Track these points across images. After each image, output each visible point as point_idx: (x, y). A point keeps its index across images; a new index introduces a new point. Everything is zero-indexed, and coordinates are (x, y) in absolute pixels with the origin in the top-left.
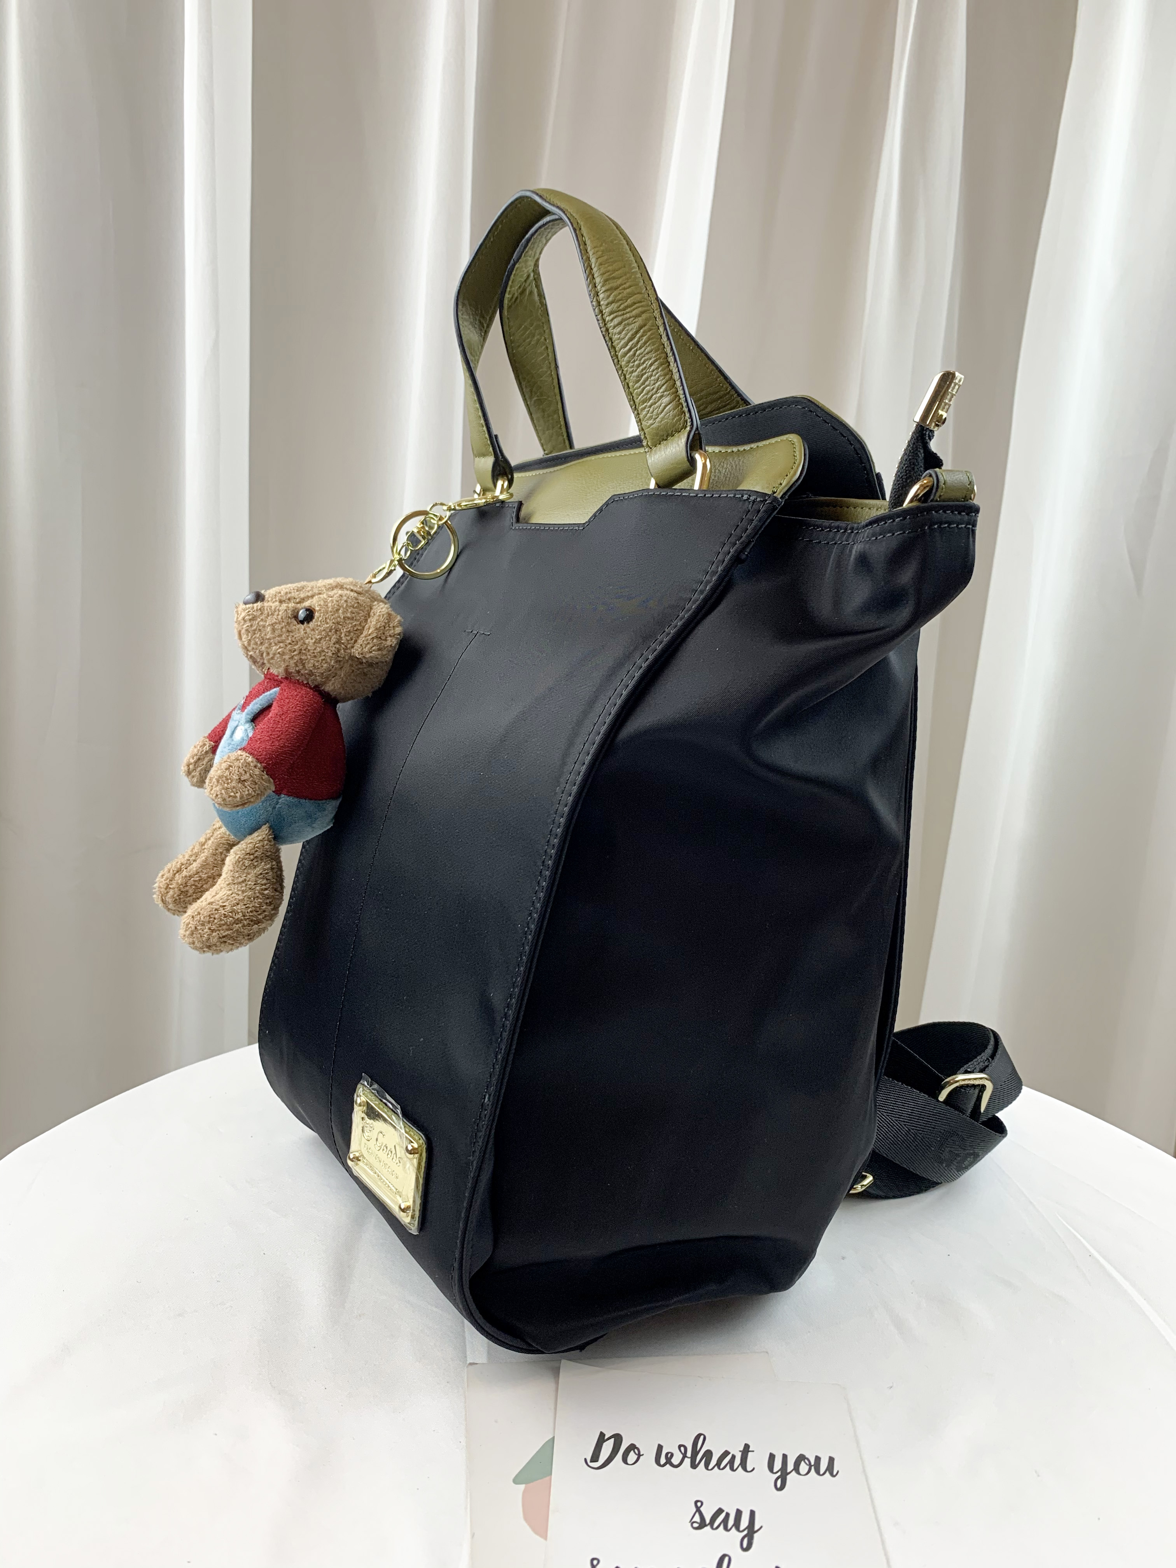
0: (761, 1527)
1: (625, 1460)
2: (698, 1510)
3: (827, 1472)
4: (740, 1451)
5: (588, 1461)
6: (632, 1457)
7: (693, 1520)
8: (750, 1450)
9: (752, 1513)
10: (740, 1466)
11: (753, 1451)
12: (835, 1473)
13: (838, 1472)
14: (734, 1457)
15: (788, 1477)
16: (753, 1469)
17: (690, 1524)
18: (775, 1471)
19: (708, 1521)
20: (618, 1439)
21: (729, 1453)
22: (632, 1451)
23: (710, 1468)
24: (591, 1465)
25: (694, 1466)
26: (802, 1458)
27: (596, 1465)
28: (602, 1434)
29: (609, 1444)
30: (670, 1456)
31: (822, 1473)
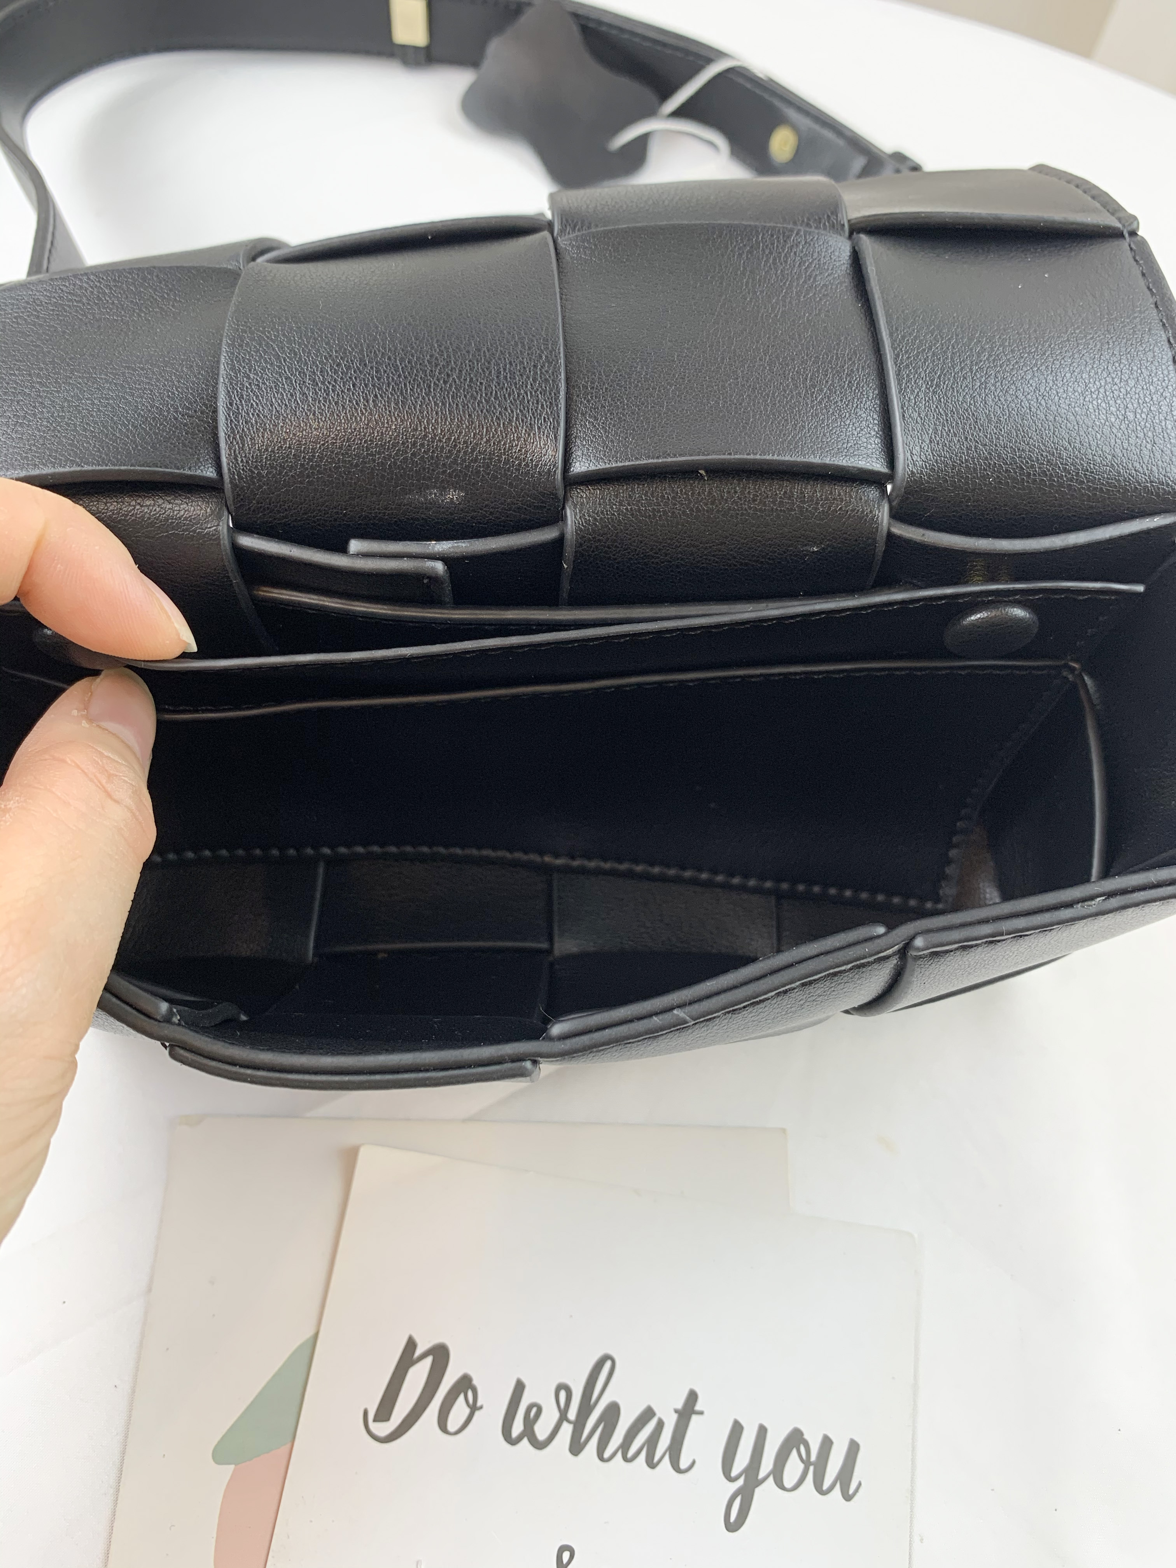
1: (443, 1424)
3: (838, 1486)
4: (676, 1411)
5: (371, 1417)
6: (459, 1411)
8: (698, 1407)
10: (667, 1457)
11: (701, 1413)
12: (852, 1489)
13: (860, 1484)
14: (660, 1424)
15: (758, 1491)
16: (694, 1463)
18: (734, 1473)
20: (440, 1355)
21: (654, 1414)
22: (462, 1398)
23: (607, 1455)
24: (375, 1427)
25: (576, 1448)
26: (795, 1439)
27: (383, 1429)
28: (411, 1344)
29: (418, 1374)
30: (535, 1412)
31: (826, 1486)
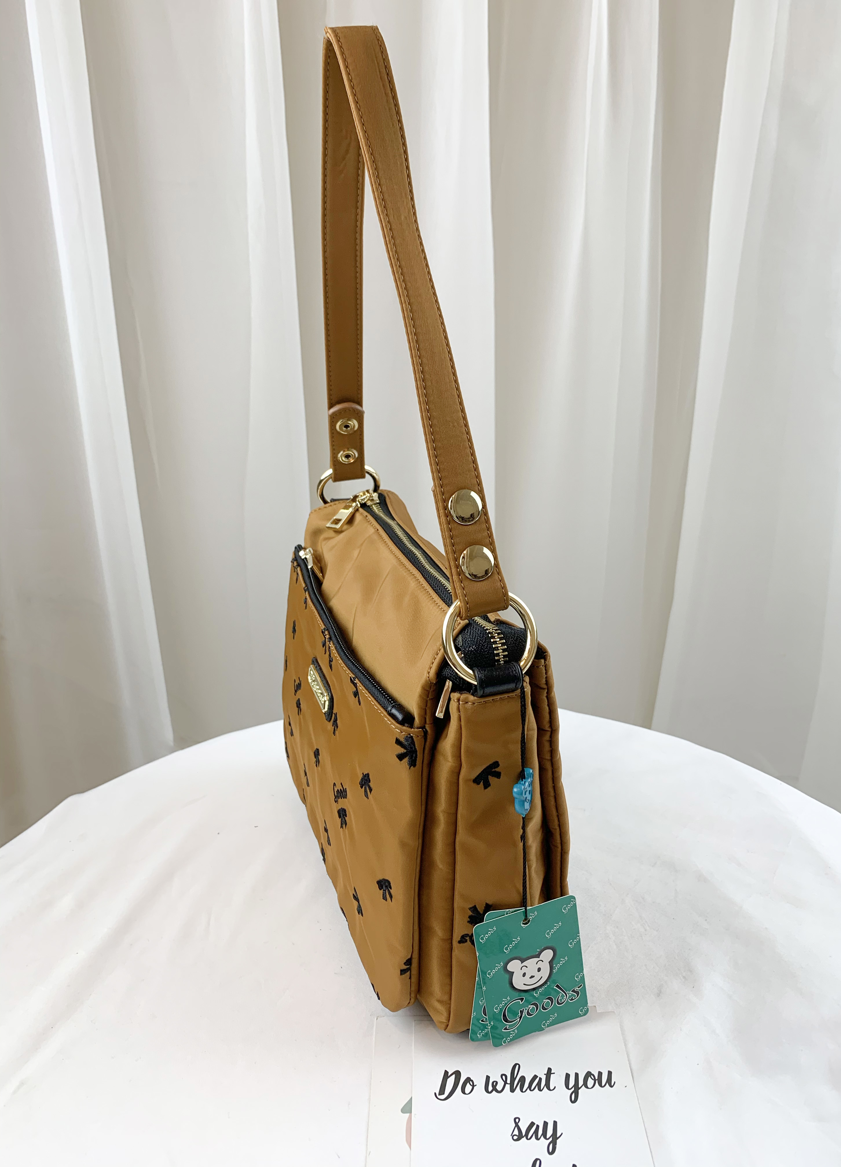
0: (562, 1134)
1: (463, 1092)
2: (516, 1124)
3: (607, 1084)
4: (545, 1074)
5: (437, 1094)
6: (468, 1088)
7: (514, 1134)
8: (552, 1072)
9: (555, 1123)
10: (545, 1086)
11: (554, 1073)
12: (612, 1084)
13: (615, 1082)
14: (540, 1079)
15: (580, 1091)
16: (555, 1087)
17: (511, 1137)
18: (570, 1087)
20: (458, 1074)
21: (538, 1077)
22: (468, 1084)
23: (524, 1090)
24: (439, 1097)
25: (512, 1090)
26: (589, 1074)
27: (443, 1097)
28: (446, 1072)
29: (451, 1079)
30: (496, 1083)
31: (603, 1085)
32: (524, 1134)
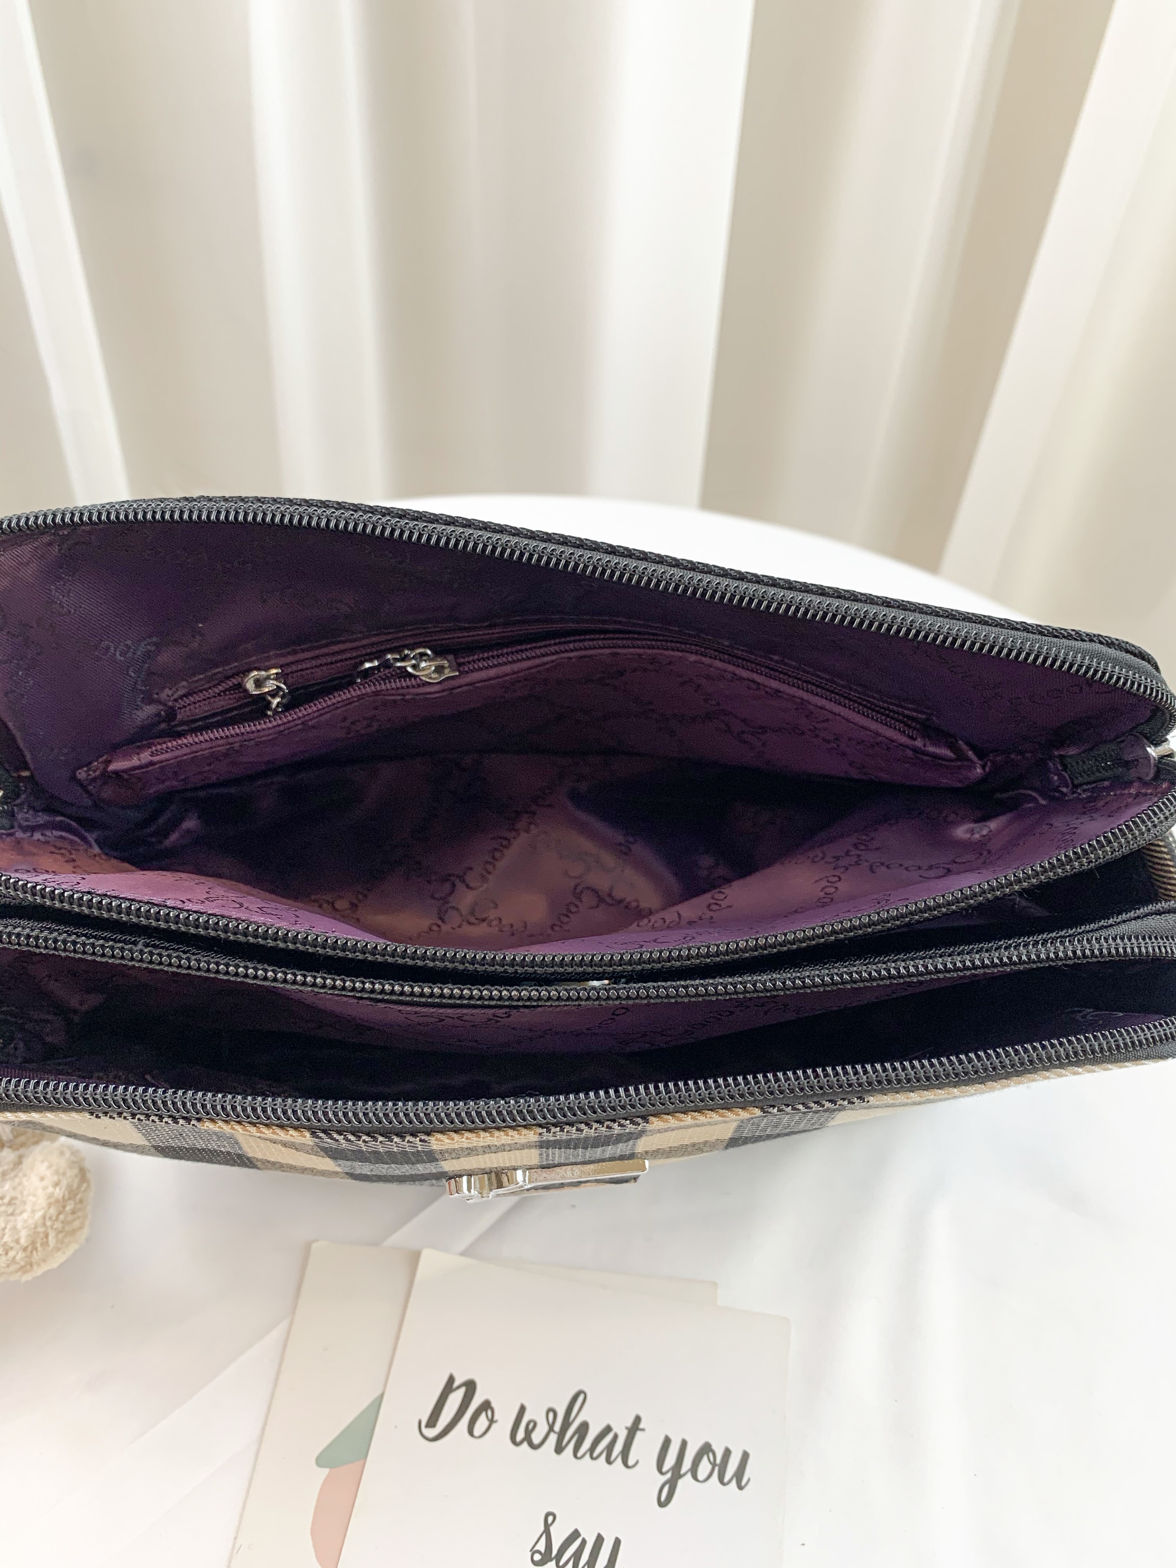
1: (471, 1432)
2: (547, 1526)
4: (627, 1428)
5: (423, 1425)
6: (482, 1423)
7: (536, 1548)
8: (641, 1426)
9: (617, 1542)
11: (643, 1430)
12: (744, 1482)
13: (749, 1480)
14: (616, 1437)
15: (681, 1482)
16: (637, 1462)
17: (530, 1554)
18: (665, 1469)
19: (555, 1552)
20: (470, 1387)
21: (612, 1429)
22: (484, 1414)
23: (579, 1454)
24: (426, 1432)
25: (559, 1449)
26: (706, 1449)
27: (431, 1433)
28: (451, 1379)
29: (455, 1399)
30: (532, 1426)
31: (726, 1480)
32: (554, 1552)
